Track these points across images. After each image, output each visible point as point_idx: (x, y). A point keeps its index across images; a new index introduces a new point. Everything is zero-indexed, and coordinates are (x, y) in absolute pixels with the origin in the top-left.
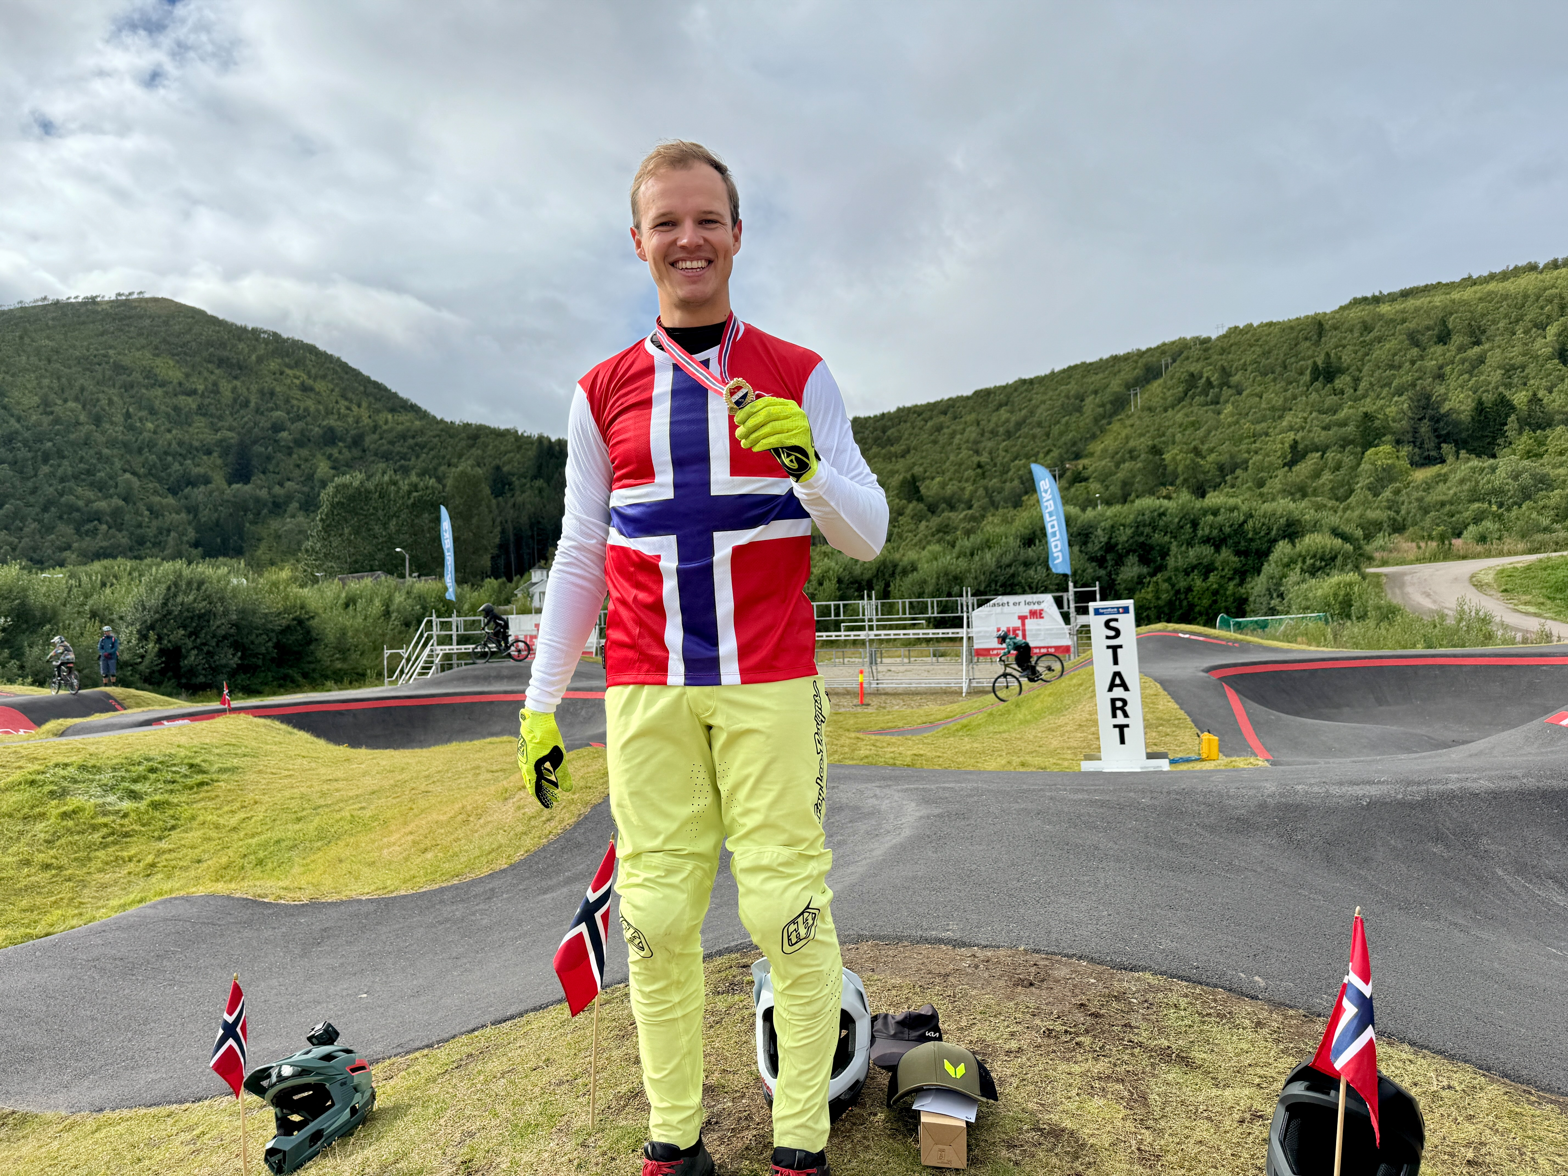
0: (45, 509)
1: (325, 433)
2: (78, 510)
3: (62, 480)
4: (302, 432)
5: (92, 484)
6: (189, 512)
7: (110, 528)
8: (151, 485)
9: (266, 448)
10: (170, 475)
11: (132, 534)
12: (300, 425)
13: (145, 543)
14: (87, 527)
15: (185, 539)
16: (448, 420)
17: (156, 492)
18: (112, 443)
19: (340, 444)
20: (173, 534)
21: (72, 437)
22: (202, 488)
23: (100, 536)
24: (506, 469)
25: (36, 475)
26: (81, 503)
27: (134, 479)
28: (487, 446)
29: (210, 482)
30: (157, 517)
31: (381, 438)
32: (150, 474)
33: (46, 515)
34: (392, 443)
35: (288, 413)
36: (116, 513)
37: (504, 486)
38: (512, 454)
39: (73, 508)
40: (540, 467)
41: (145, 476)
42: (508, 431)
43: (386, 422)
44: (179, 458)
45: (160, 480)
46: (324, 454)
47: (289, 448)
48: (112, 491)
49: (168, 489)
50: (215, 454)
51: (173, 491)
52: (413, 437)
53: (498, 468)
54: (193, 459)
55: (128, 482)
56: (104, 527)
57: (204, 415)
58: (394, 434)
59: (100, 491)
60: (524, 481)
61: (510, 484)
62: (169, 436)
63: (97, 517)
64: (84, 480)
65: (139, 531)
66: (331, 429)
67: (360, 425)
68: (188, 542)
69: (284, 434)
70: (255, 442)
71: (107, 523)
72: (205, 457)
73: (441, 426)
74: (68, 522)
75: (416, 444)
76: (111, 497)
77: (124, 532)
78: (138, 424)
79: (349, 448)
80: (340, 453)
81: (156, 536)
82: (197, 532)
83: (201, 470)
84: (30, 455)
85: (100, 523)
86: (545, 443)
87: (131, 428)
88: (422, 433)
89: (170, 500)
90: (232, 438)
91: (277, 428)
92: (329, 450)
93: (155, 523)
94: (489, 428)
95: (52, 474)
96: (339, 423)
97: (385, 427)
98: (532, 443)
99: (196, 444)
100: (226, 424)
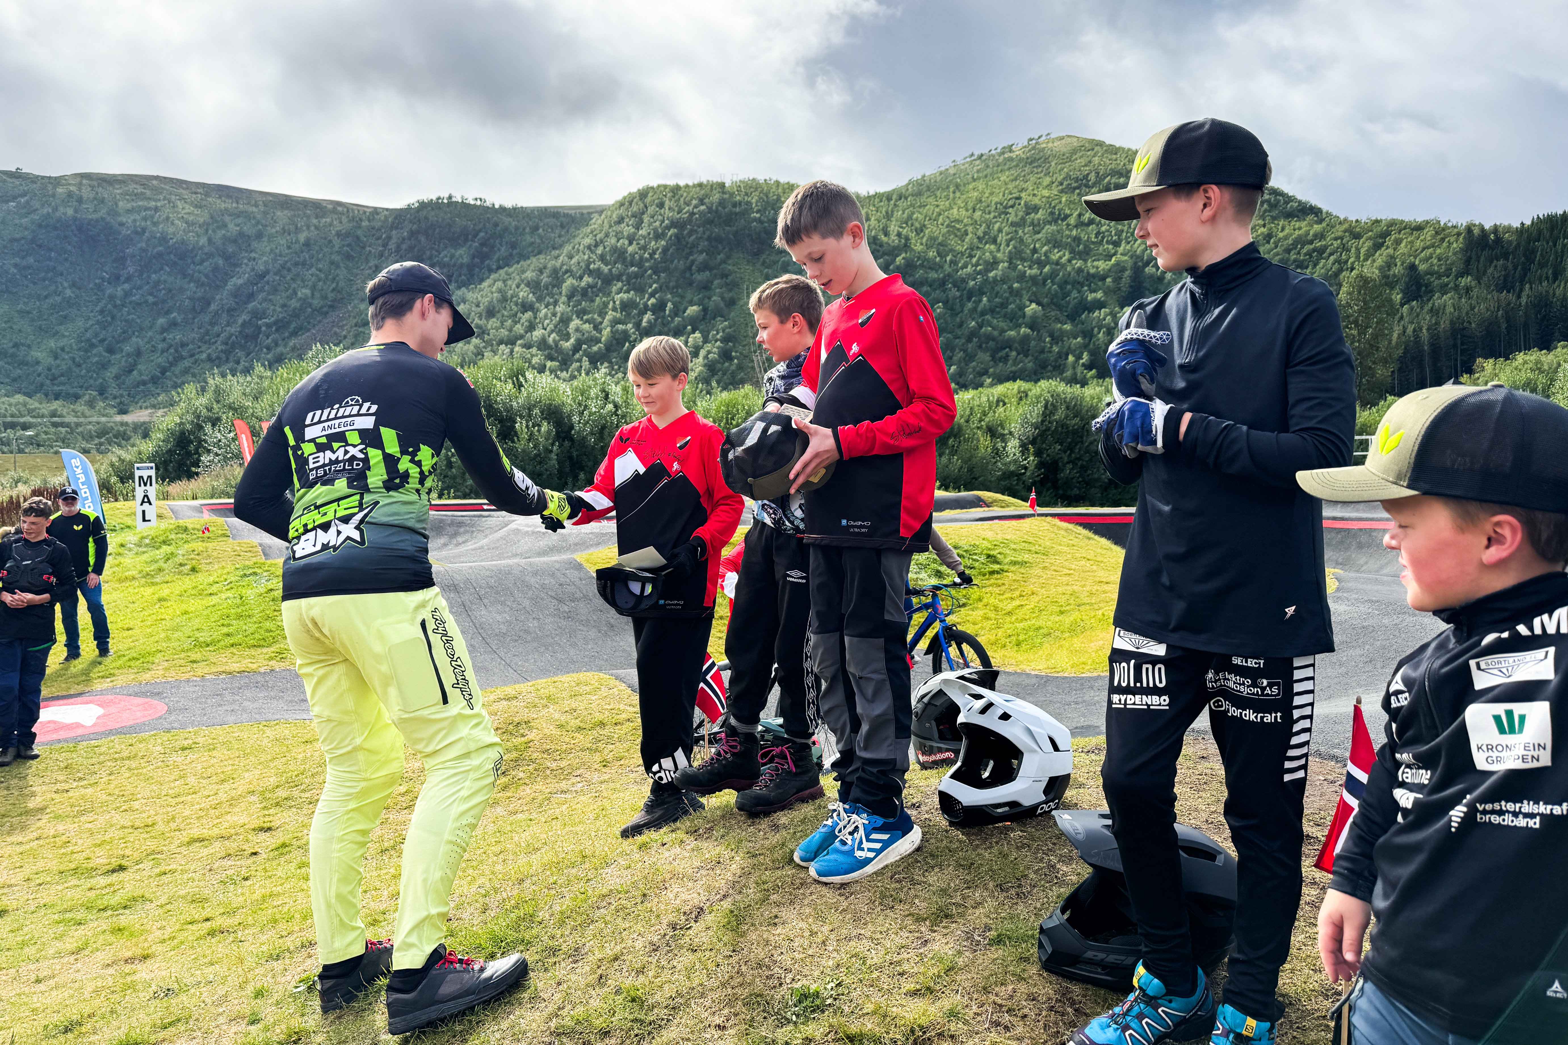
0: (969, 340)
2: (994, 339)
3: (983, 314)
5: (1005, 316)
6: (1084, 337)
7: (1018, 354)
8: (1053, 314)
10: (1068, 303)
11: (1036, 358)
14: (1000, 354)
15: (1081, 361)
16: (1353, 218)
17: (1057, 320)
18: (1022, 278)
20: (1070, 357)
21: (991, 274)
23: (1010, 362)
24: (1422, 267)
25: (962, 311)
26: (996, 333)
27: (1039, 309)
28: (1398, 242)
30: (1057, 343)
31: (1276, 247)
32: (1052, 303)
33: (970, 345)
34: (1288, 251)
36: (1025, 339)
37: (1419, 289)
38: (1431, 250)
39: (989, 338)
40: (1468, 262)
41: (1048, 305)
43: (1282, 230)
44: (1078, 286)
45: (1060, 308)
48: (1020, 321)
49: (1067, 316)
50: (1109, 280)
51: (1072, 317)
52: (1312, 243)
53: (1412, 268)
54: (1089, 286)
56: (1014, 353)
58: (1290, 241)
59: (1011, 321)
60: (1446, 280)
61: (1427, 286)
62: (1069, 266)
63: (1008, 344)
64: (998, 313)
65: (1042, 356)
68: (1083, 365)
71: (1016, 350)
72: (1100, 284)
73: (1346, 226)
74: (986, 350)
75: (1314, 250)
76: (1020, 326)
77: (1030, 358)
78: (1043, 258)
81: (1056, 360)
83: (1097, 295)
84: (958, 294)
85: (1011, 350)
86: (1476, 231)
87: (1038, 262)
88: (1321, 236)
89: (1068, 327)
93: (1056, 349)
95: (974, 309)
97: (1281, 235)
98: (1458, 234)
99: (1092, 271)
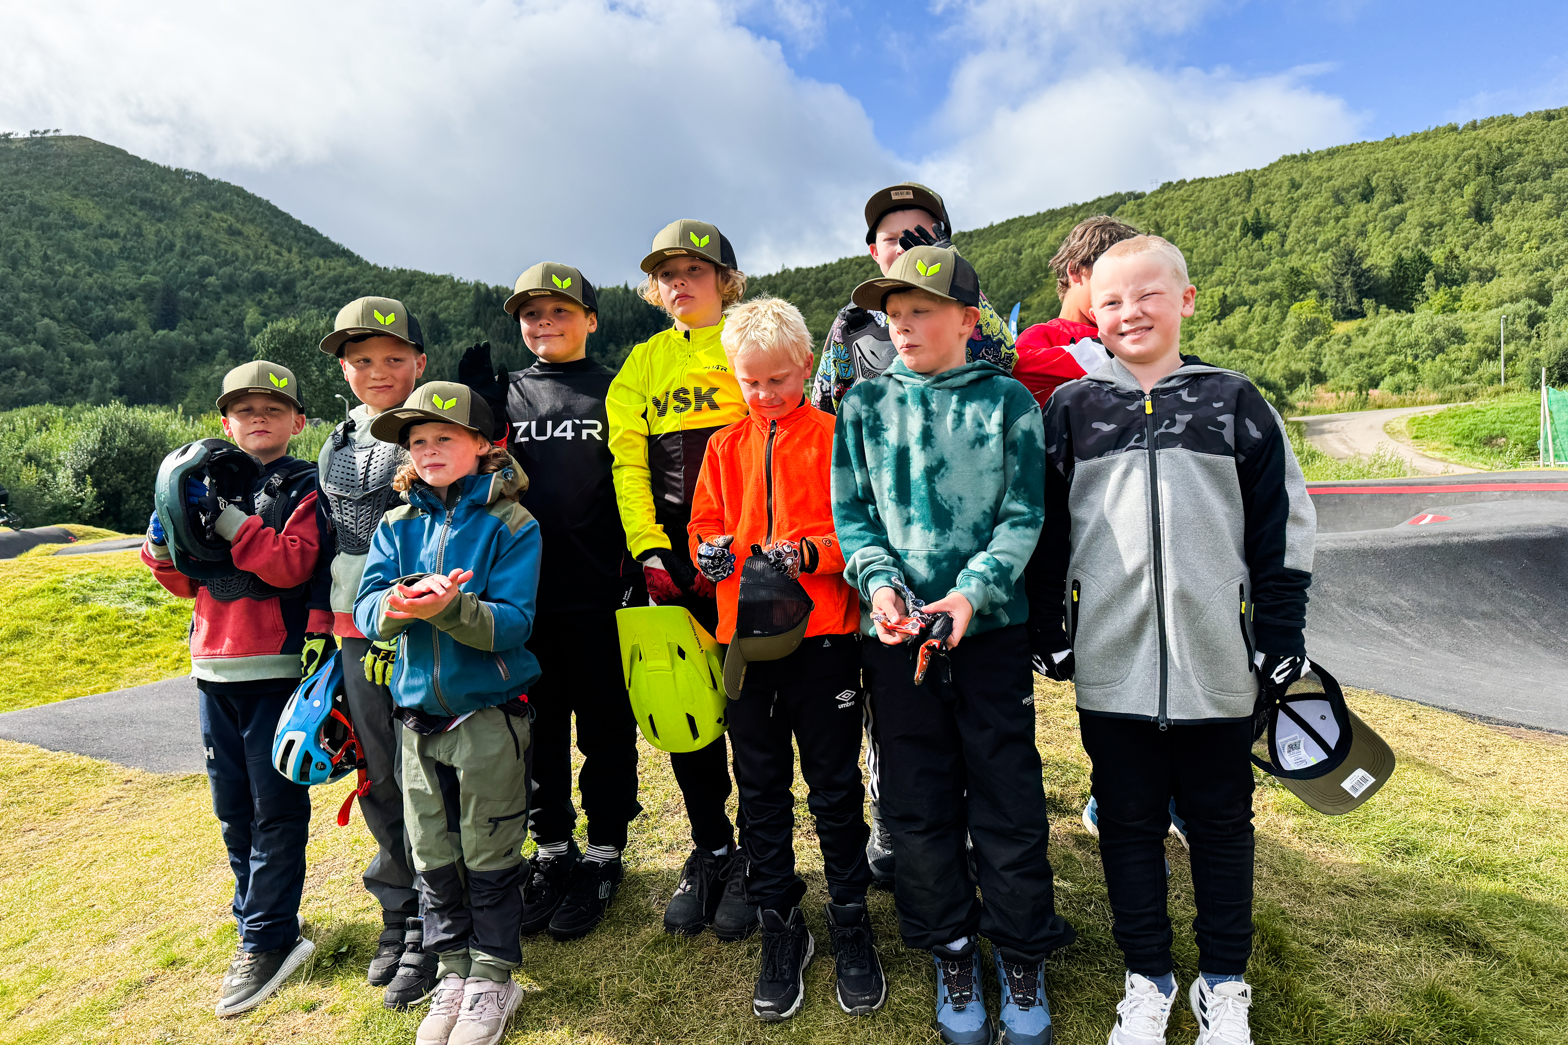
1: (254, 279)
4: (231, 276)
5: (8, 329)
6: (112, 359)
7: (29, 374)
8: (71, 331)
9: (193, 294)
10: (91, 320)
11: (52, 380)
12: (228, 270)
13: (66, 390)
15: (109, 386)
16: (381, 265)
17: (77, 338)
18: (30, 287)
19: (270, 290)
20: (95, 381)
22: (126, 334)
23: (18, 383)
24: (442, 316)
27: (53, 324)
28: (421, 292)
29: (135, 328)
30: (79, 364)
31: (313, 284)
32: (70, 318)
34: (324, 289)
35: (215, 258)
36: (35, 359)
37: (440, 334)
38: (447, 302)
40: (477, 314)
41: (65, 321)
42: (444, 277)
43: (318, 268)
44: (102, 303)
45: (81, 325)
46: (253, 300)
47: (217, 293)
48: (30, 336)
49: (90, 335)
50: (139, 299)
51: (95, 337)
52: (346, 283)
53: (434, 315)
54: (115, 304)
55: (47, 327)
56: (23, 373)
57: (127, 258)
58: (326, 280)
59: (18, 336)
60: (461, 328)
61: (446, 332)
62: (90, 280)
63: (15, 363)
65: (60, 378)
66: (261, 275)
67: (291, 270)
68: (112, 390)
69: (212, 279)
70: (181, 287)
71: (25, 369)
72: (128, 302)
73: (374, 272)
75: (349, 290)
76: (30, 342)
77: (44, 379)
78: (57, 268)
79: (280, 294)
80: (270, 298)
81: (77, 384)
82: (121, 380)
83: (126, 315)
85: (19, 369)
86: (483, 289)
87: (51, 271)
88: (355, 279)
89: (91, 346)
90: (157, 282)
91: (205, 272)
92: (259, 296)
93: (76, 370)
94: (424, 274)
96: (269, 269)
97: (317, 273)
98: (469, 290)
99: (118, 288)
100: (151, 268)
